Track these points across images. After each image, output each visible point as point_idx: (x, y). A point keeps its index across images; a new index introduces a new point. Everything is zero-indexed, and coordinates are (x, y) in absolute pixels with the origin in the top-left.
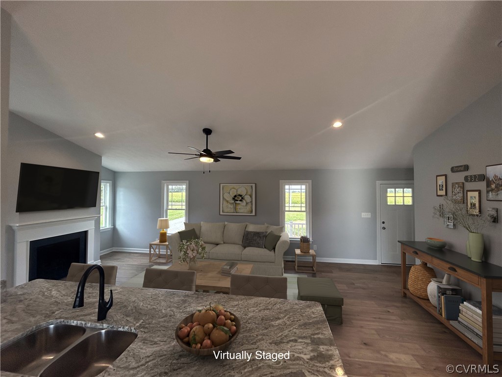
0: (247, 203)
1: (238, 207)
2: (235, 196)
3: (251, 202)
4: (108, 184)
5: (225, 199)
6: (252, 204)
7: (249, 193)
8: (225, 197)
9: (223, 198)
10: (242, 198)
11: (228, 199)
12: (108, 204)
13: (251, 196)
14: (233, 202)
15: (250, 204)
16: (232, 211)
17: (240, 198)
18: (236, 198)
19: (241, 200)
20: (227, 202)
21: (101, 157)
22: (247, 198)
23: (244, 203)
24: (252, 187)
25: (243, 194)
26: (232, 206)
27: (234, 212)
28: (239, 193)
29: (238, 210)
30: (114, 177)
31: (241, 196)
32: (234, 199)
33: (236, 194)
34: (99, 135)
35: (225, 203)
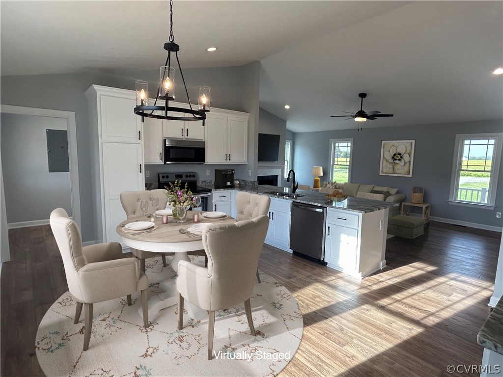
0: (405, 163)
1: (397, 167)
2: (395, 155)
3: (410, 161)
4: (289, 143)
5: (385, 158)
6: (410, 164)
7: (408, 151)
8: (385, 156)
9: (384, 157)
10: (401, 157)
11: (387, 158)
12: (289, 159)
13: (410, 155)
14: (392, 161)
15: (408, 163)
16: (391, 171)
17: (399, 158)
18: (395, 157)
19: (399, 160)
20: (387, 161)
21: (285, 122)
22: (406, 157)
23: (402, 163)
24: (411, 144)
25: (402, 152)
26: (391, 166)
27: (392, 173)
28: (398, 151)
29: (397, 171)
30: (293, 136)
31: (400, 154)
32: (393, 158)
33: (395, 152)
34: (287, 107)
35: (385, 162)
